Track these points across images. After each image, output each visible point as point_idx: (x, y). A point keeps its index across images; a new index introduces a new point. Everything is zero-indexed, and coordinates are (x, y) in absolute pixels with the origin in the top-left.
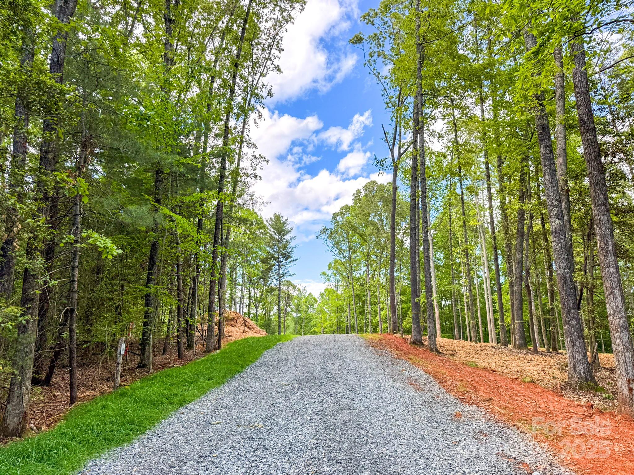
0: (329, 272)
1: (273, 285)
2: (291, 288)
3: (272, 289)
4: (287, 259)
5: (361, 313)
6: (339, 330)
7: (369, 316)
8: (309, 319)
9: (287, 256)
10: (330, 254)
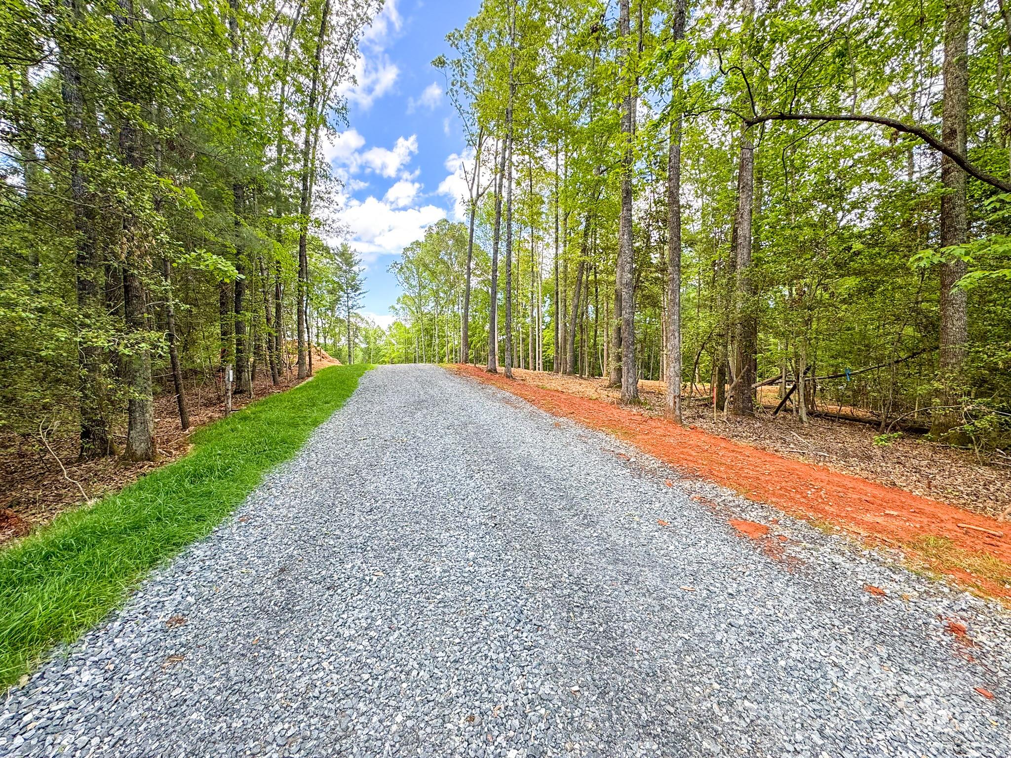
0: (397, 307)
1: (341, 317)
2: (359, 320)
3: (342, 321)
4: (355, 291)
5: (429, 345)
6: (407, 360)
7: (436, 348)
8: (378, 350)
9: (355, 288)
10: (400, 288)
